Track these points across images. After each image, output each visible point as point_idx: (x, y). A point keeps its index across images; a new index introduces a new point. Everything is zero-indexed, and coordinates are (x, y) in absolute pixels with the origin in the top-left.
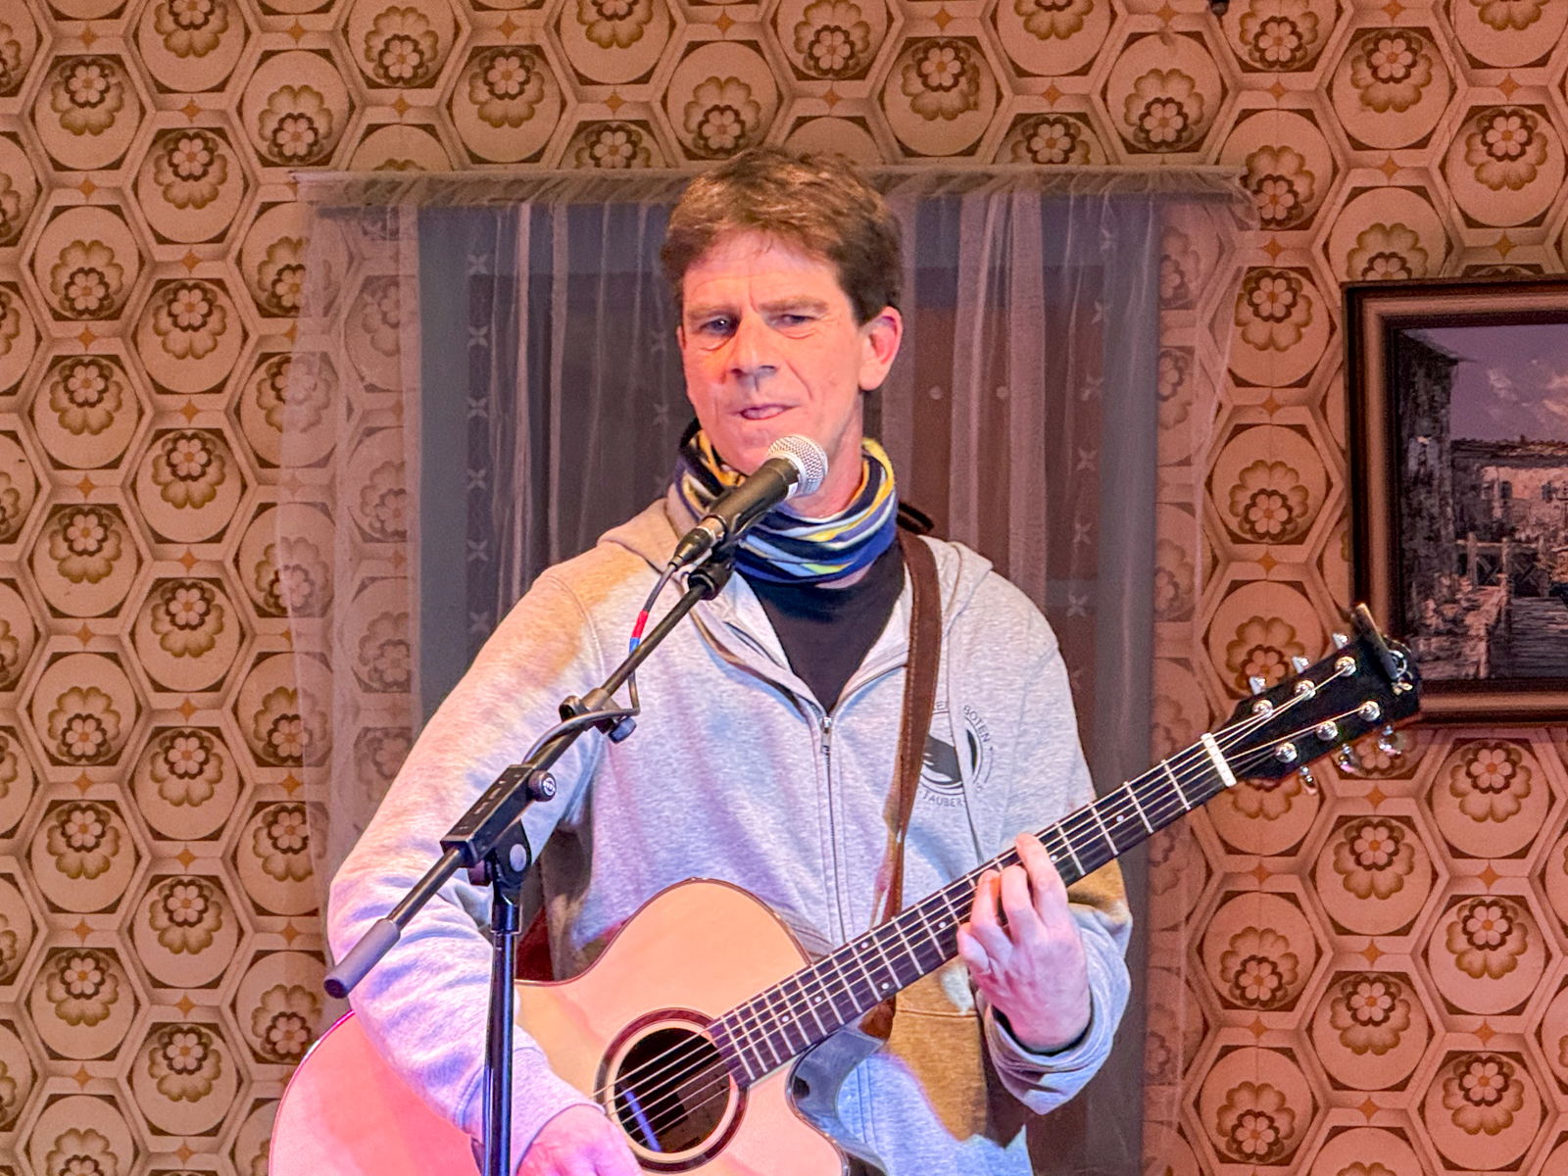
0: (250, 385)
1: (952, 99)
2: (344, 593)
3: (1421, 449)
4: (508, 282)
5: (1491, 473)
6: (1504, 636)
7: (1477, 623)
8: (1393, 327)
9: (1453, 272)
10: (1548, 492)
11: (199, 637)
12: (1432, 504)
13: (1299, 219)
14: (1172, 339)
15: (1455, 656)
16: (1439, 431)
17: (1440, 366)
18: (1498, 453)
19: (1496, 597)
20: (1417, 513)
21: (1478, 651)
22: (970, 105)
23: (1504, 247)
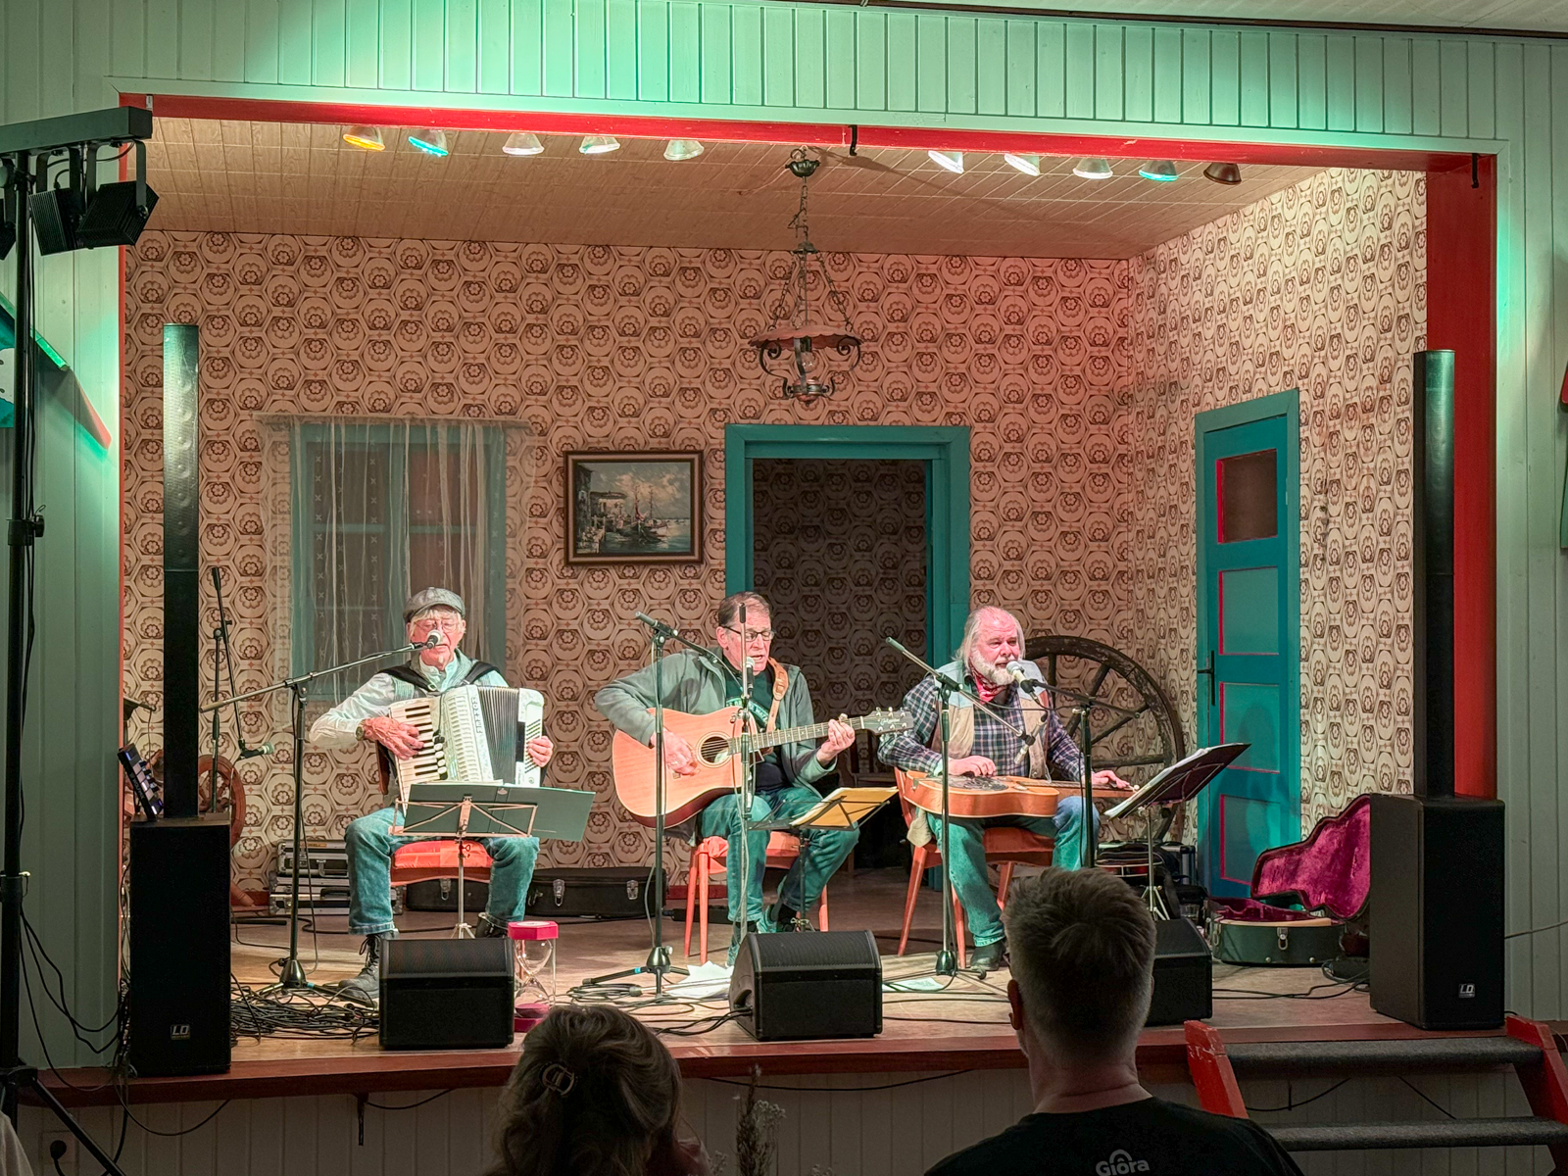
0: (237, 470)
1: (446, 399)
3: (582, 494)
4: (328, 444)
5: (601, 500)
6: (603, 542)
7: (596, 539)
8: (575, 462)
9: (587, 449)
10: (616, 505)
12: (585, 508)
13: (543, 433)
14: (509, 464)
15: (590, 547)
16: (587, 489)
17: (588, 473)
18: (603, 495)
19: (602, 532)
20: (581, 510)
21: (596, 546)
22: (451, 400)
23: (599, 442)
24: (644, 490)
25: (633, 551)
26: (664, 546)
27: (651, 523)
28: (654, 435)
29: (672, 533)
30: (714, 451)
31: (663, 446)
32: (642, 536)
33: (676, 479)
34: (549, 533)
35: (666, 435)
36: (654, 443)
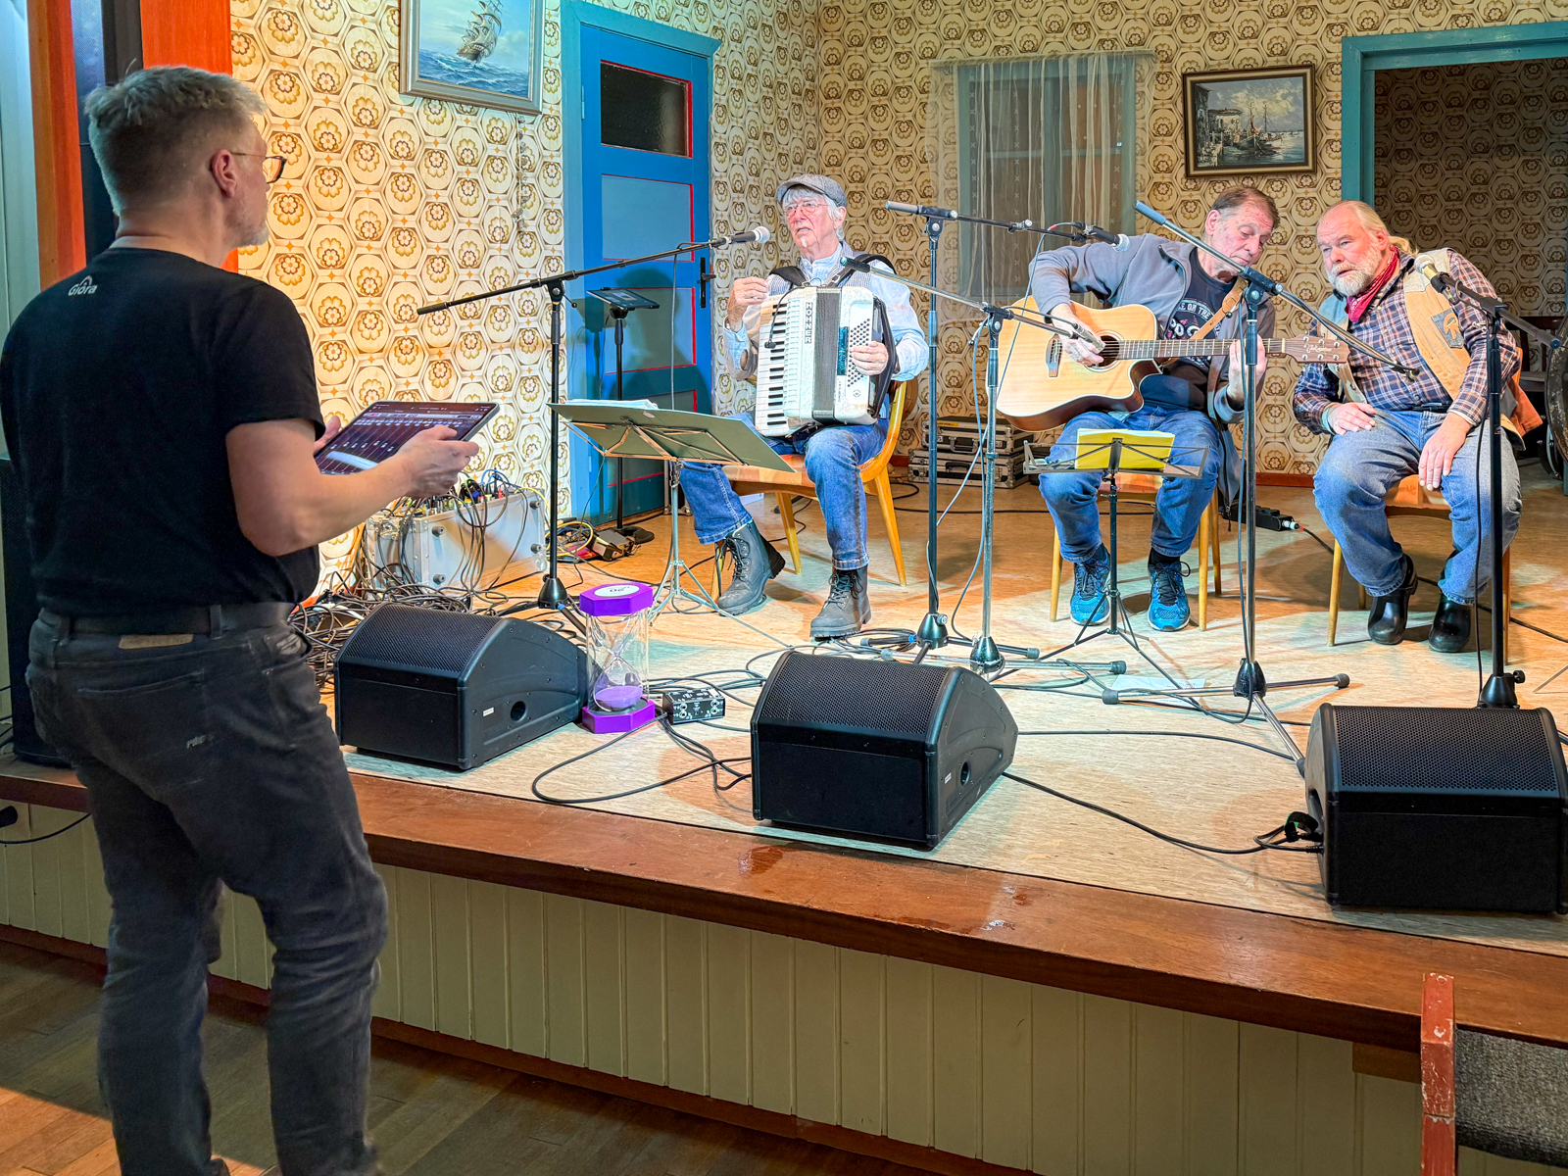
0: (918, 109)
1: (1084, 36)
2: (941, 155)
3: (1201, 112)
4: (979, 83)
5: (1218, 117)
6: (1221, 156)
7: (1215, 153)
8: (1193, 84)
9: (1207, 70)
10: (1232, 121)
11: (907, 169)
12: (1204, 125)
13: (1169, 60)
14: (1138, 90)
15: (1209, 161)
16: (1205, 108)
17: (1205, 93)
18: (1220, 112)
19: (1220, 147)
20: (1200, 127)
21: (1215, 160)
22: (1088, 37)
23: (1219, 64)
24: (1259, 105)
25: (1251, 163)
26: (1279, 157)
27: (1266, 136)
28: (1272, 54)
29: (1286, 145)
30: (1331, 65)
31: (1280, 64)
32: (1258, 149)
33: (1289, 94)
34: (1172, 150)
35: (1284, 53)
36: (1272, 62)
